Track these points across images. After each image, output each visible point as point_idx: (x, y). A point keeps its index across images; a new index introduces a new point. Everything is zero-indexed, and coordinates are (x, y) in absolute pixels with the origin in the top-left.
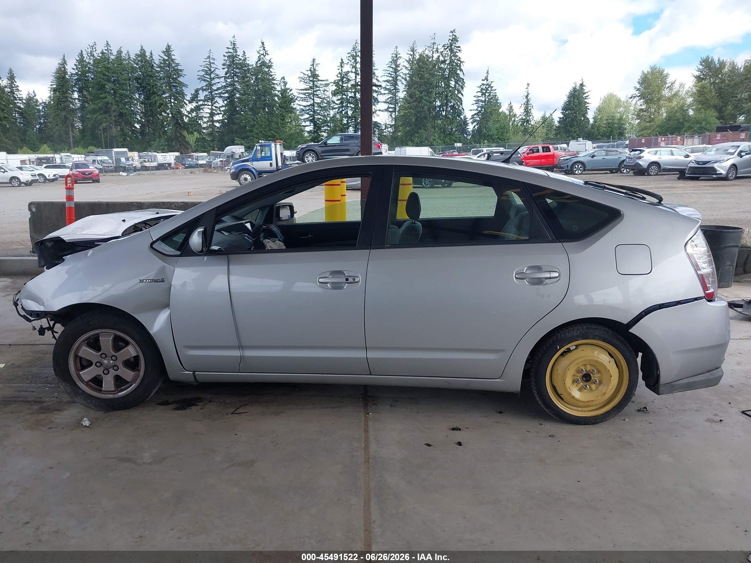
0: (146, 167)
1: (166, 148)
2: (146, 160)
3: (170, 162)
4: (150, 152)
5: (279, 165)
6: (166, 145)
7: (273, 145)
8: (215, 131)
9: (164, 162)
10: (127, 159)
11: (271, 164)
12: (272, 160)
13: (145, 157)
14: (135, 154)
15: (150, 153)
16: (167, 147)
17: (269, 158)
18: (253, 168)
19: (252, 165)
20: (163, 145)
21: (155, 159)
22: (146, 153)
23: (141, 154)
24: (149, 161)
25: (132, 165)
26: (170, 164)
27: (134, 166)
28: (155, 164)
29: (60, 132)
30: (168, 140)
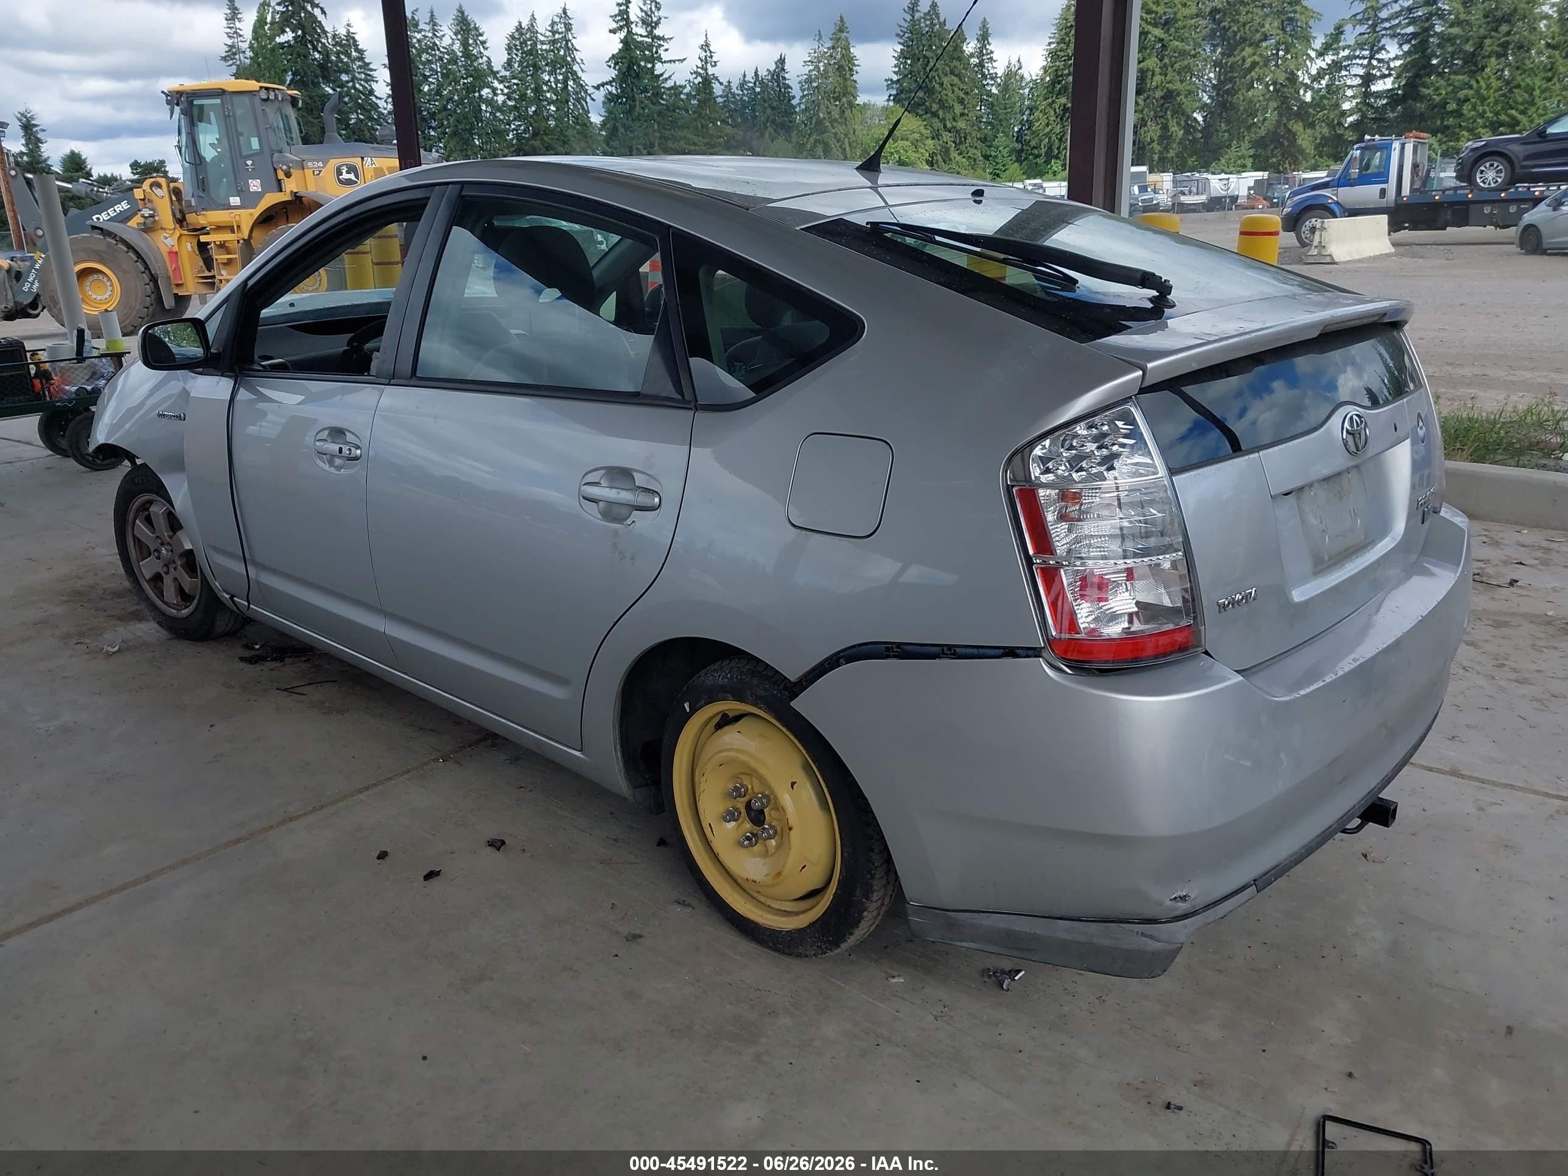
0: (1181, 205)
1: (1249, 162)
2: (1186, 190)
3: (1236, 193)
4: (1199, 172)
5: (1403, 195)
6: (1250, 156)
7: (1396, 145)
8: (1368, 119)
9: (1224, 193)
10: (1143, 189)
11: (1383, 192)
12: (1387, 182)
13: (1185, 184)
14: (1166, 179)
15: (1197, 175)
16: (1251, 160)
17: (1382, 176)
18: (1337, 203)
19: (1336, 195)
20: (1242, 157)
21: (1203, 188)
22: (1189, 174)
23: (1179, 177)
24: (1190, 192)
25: (1152, 200)
26: (1234, 199)
27: (1155, 202)
28: (1203, 198)
29: (1050, 138)
30: (1259, 144)
